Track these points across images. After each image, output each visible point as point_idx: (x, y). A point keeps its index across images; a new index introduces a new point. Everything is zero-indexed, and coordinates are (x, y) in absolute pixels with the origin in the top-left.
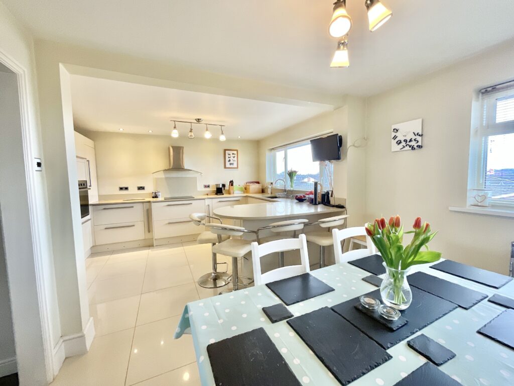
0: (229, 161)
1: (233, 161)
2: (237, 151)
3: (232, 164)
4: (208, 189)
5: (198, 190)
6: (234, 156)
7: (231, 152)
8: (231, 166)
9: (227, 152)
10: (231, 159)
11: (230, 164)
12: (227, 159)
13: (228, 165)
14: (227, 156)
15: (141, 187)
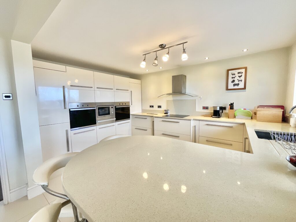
0: (233, 81)
1: (239, 81)
2: (246, 68)
3: (238, 85)
4: (205, 111)
5: (197, 111)
6: (240, 75)
7: (236, 72)
8: (236, 87)
9: (230, 72)
10: (236, 79)
11: (234, 85)
12: (230, 80)
13: (231, 86)
14: (230, 76)
15: (159, 106)
